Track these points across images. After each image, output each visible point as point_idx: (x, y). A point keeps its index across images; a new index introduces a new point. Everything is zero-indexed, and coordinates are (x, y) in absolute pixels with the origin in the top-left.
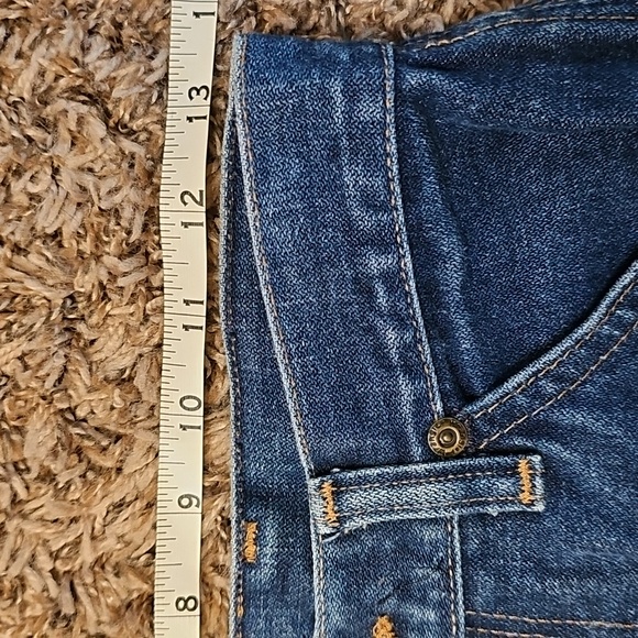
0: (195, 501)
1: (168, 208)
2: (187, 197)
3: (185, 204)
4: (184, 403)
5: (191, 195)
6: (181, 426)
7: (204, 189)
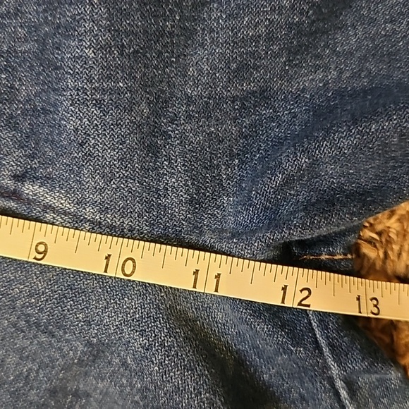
0: (40, 256)
1: (300, 275)
2: (306, 293)
3: (301, 291)
4: (130, 262)
5: (307, 297)
6: (109, 255)
7: (310, 308)
